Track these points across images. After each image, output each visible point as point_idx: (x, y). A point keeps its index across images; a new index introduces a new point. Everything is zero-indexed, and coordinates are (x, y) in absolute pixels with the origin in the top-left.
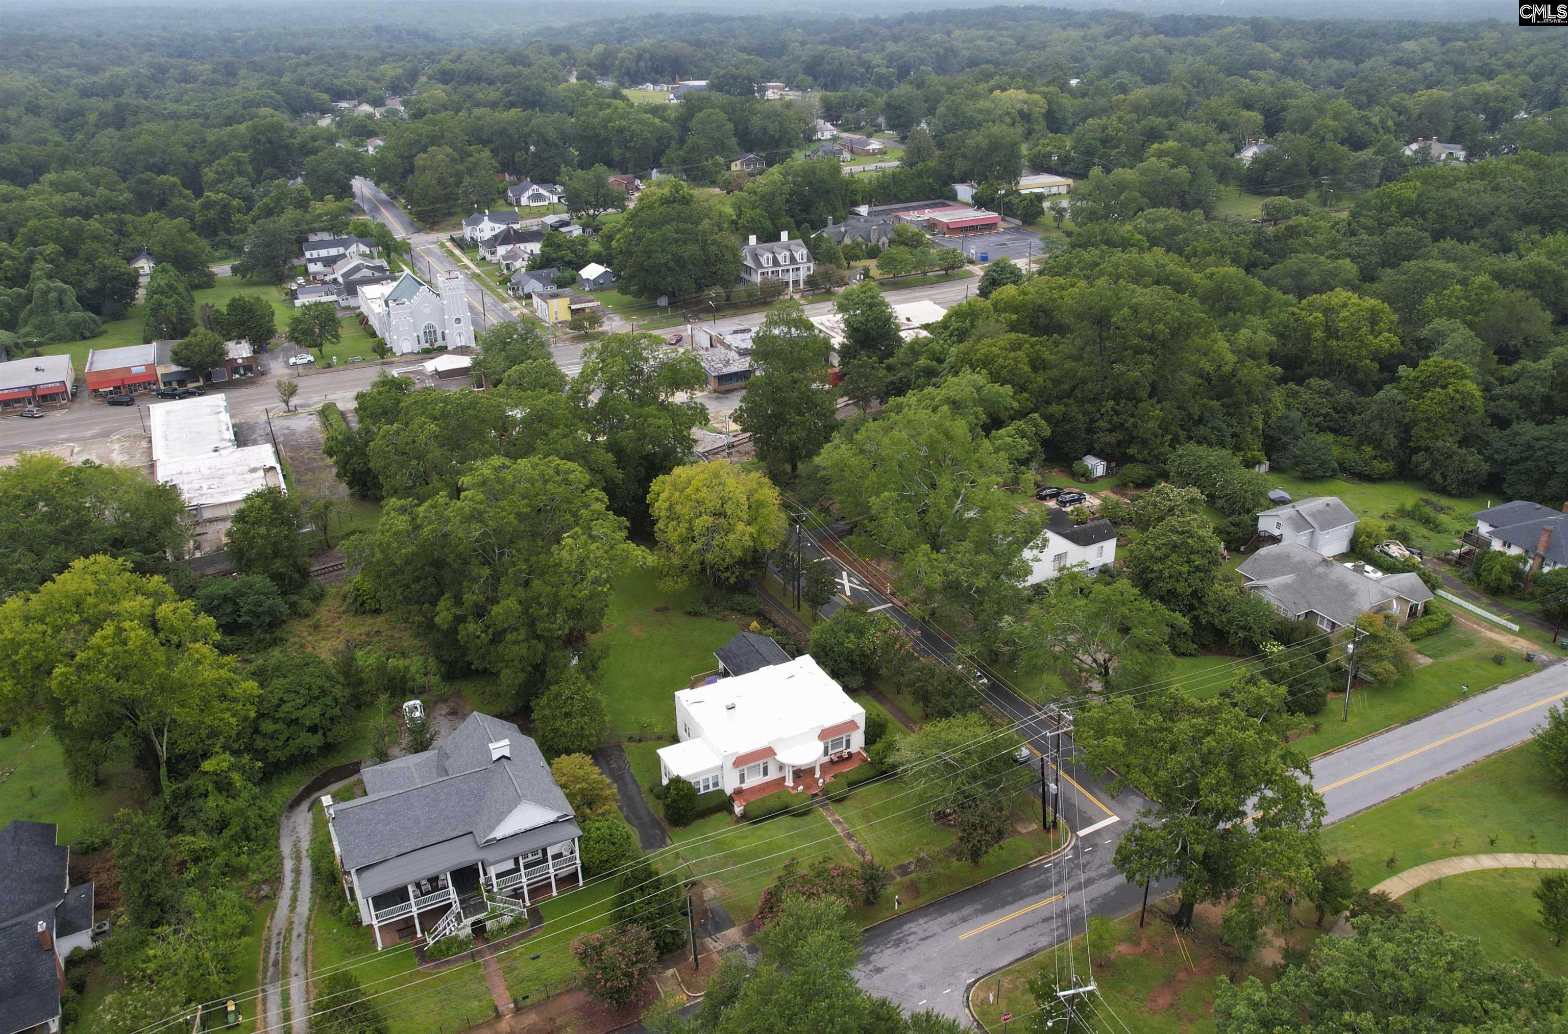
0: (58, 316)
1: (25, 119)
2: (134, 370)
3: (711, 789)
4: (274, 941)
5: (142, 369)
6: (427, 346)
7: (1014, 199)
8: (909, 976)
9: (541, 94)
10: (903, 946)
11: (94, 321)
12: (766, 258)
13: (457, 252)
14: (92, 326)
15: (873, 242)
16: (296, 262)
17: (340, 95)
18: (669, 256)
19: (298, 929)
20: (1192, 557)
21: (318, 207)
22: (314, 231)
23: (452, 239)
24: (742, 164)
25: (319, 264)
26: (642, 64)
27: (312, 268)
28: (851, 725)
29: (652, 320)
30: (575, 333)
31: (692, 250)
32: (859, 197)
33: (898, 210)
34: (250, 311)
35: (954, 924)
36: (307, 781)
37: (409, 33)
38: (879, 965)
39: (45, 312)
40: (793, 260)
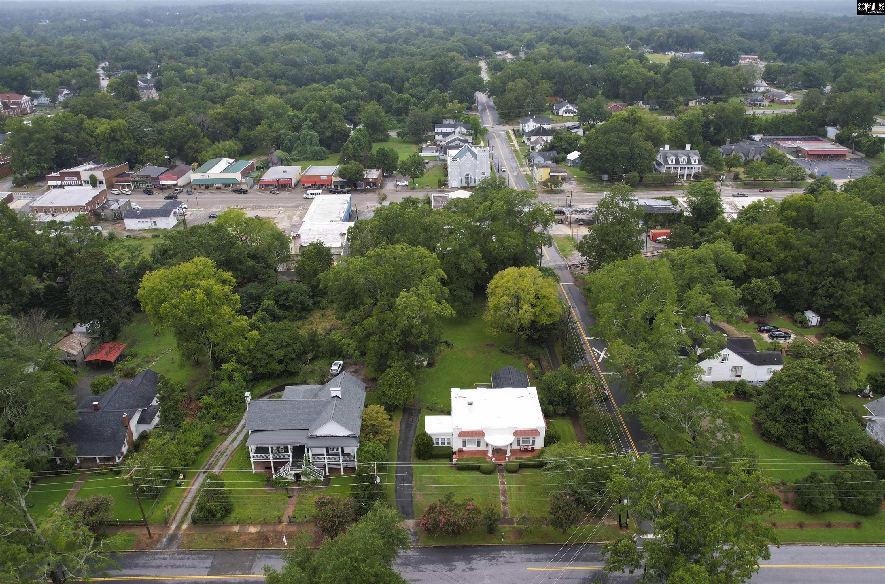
0: (308, 148)
1: (350, 52)
2: (322, 178)
3: (446, 445)
4: (216, 455)
5: (325, 177)
6: (466, 185)
7: (863, 140)
8: (486, 579)
9: (597, 53)
10: (494, 562)
11: (324, 152)
12: (671, 159)
13: (513, 137)
14: (322, 154)
15: (751, 157)
16: (430, 134)
17: (498, 47)
18: (608, 151)
19: (228, 452)
20: (810, 387)
21: (449, 106)
22: (445, 118)
23: (513, 130)
24: (696, 102)
25: (441, 136)
26: (670, 40)
27: (437, 137)
28: (536, 432)
29: (593, 187)
30: (546, 188)
31: (624, 149)
32: (756, 129)
33: (778, 139)
34: (386, 155)
35: (530, 561)
36: (274, 386)
37: (555, 16)
38: (474, 567)
39: (304, 145)
40: (689, 162)
